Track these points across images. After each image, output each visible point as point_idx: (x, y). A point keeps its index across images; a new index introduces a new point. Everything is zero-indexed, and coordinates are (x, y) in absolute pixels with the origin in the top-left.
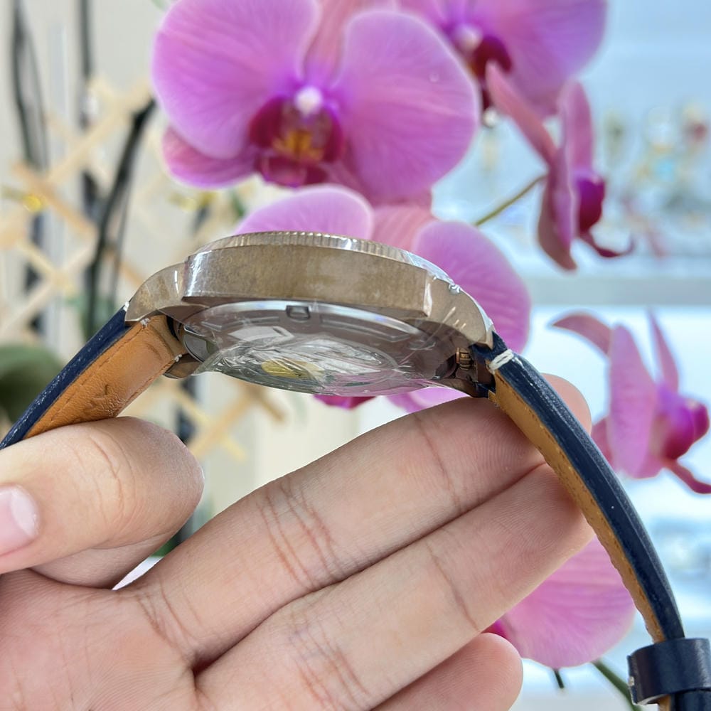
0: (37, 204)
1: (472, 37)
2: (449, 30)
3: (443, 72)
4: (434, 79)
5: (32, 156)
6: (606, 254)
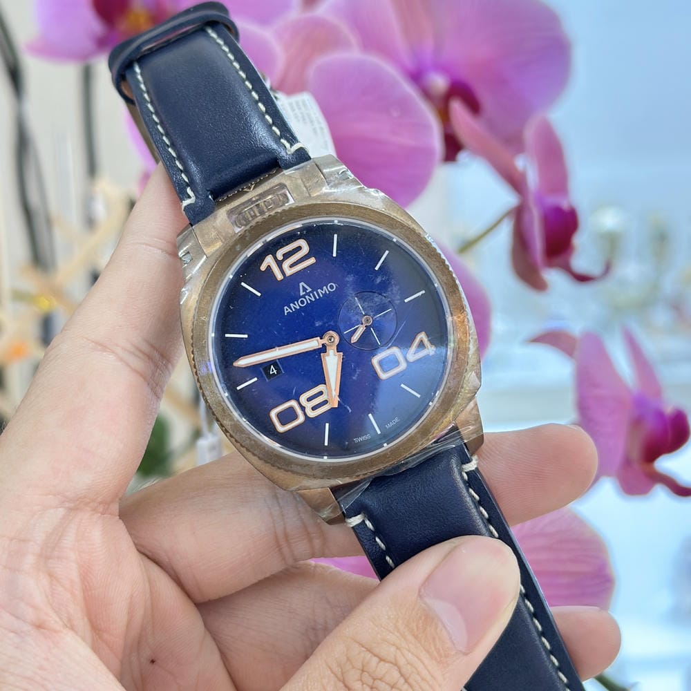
0: (45, 304)
1: (439, 83)
2: (416, 77)
3: (404, 106)
4: (395, 114)
5: (39, 258)
6: (582, 279)
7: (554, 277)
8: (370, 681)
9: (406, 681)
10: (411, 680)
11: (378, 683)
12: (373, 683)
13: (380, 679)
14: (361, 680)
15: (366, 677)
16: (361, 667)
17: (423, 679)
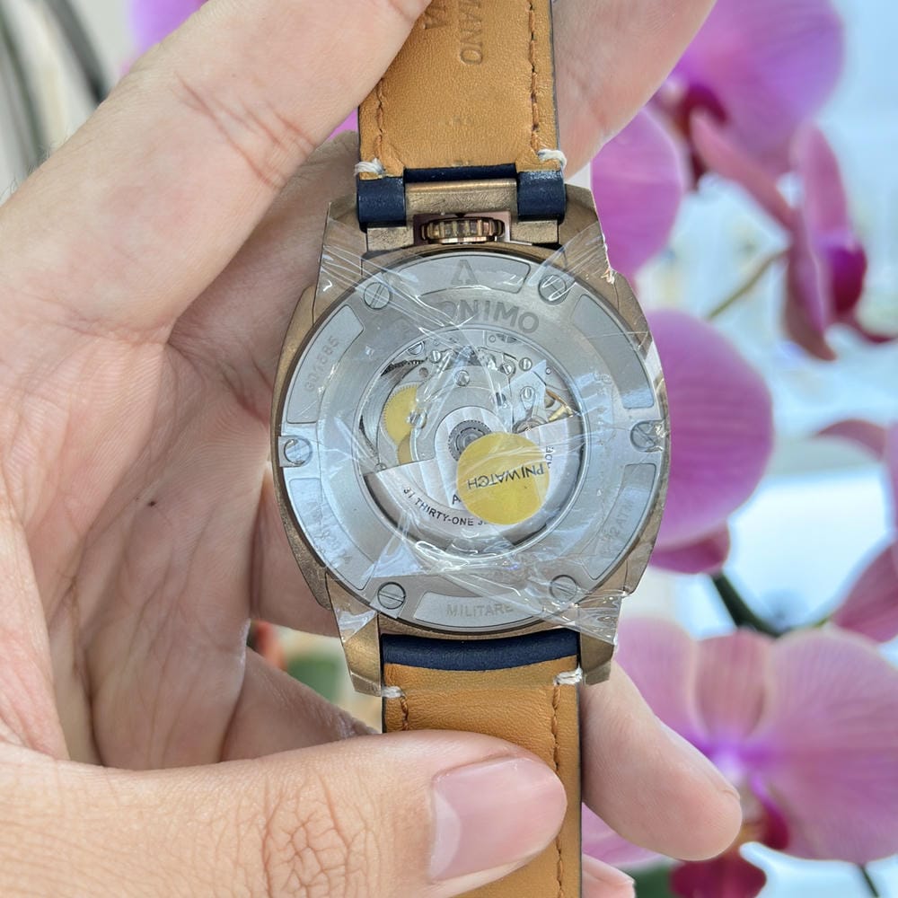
1: (672, 88)
7: (837, 338)
8: (301, 845)
9: (346, 874)
10: (352, 876)
11: (309, 854)
12: (304, 849)
13: (315, 852)
14: (292, 836)
15: (300, 836)
16: (304, 819)
17: (367, 885)
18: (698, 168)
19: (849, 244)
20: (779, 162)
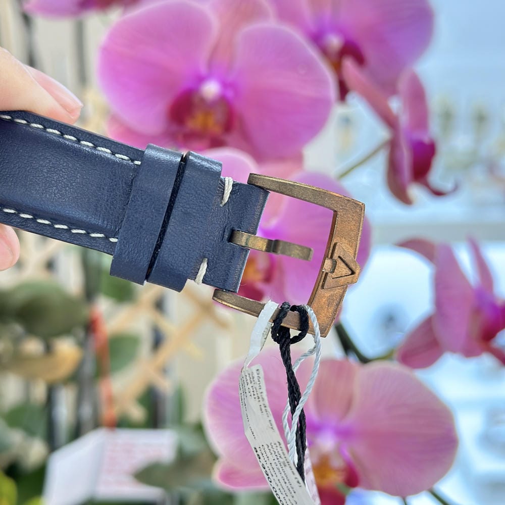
1: (335, 42)
2: (317, 39)
3: (309, 65)
4: (302, 72)
6: (438, 193)
18: (343, 91)
19: (426, 140)
20: (391, 89)
